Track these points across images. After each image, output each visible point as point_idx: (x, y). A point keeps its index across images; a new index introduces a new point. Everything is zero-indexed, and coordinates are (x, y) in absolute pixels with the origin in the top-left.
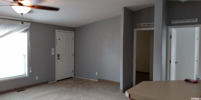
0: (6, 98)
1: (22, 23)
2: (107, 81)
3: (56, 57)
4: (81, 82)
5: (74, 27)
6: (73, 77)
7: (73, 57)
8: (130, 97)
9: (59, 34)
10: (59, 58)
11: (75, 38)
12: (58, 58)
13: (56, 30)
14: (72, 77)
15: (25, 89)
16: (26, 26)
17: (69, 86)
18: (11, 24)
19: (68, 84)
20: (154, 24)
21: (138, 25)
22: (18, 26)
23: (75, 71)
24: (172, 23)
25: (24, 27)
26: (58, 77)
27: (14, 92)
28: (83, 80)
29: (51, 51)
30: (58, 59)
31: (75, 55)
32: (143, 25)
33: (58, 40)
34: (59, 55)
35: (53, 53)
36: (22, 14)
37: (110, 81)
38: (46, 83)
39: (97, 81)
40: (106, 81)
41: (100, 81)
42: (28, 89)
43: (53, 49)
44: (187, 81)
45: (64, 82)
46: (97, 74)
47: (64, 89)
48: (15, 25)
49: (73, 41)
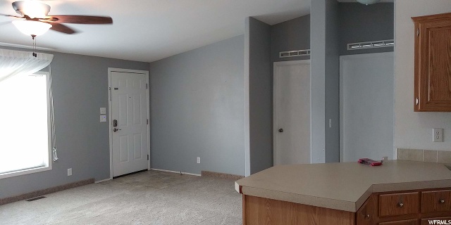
0: (4, 213)
1: (35, 55)
2: (221, 174)
3: (111, 127)
4: (166, 178)
5: (150, 61)
6: (149, 169)
7: (148, 125)
8: (241, 192)
9: (115, 77)
10: (117, 128)
11: (151, 87)
12: (114, 128)
13: (110, 69)
14: (147, 170)
15: (45, 196)
16: (44, 61)
17: (138, 186)
18: (10, 58)
19: (138, 183)
20: (309, 52)
21: (282, 55)
22: (26, 62)
23: (151, 157)
24: (348, 49)
25: (40, 63)
26: (116, 170)
27: (21, 202)
28: (169, 175)
29: (99, 115)
30: (115, 130)
31: (151, 121)
32: (291, 54)
33: (113, 89)
34: (115, 123)
35: (103, 119)
36: (33, 36)
37: (227, 175)
38: (90, 182)
39: (200, 175)
40: (219, 175)
41: (207, 175)
42: (52, 195)
43: (103, 110)
44: (363, 162)
45: (129, 180)
46: (199, 161)
47: (127, 193)
48: (20, 59)
49: (148, 91)
